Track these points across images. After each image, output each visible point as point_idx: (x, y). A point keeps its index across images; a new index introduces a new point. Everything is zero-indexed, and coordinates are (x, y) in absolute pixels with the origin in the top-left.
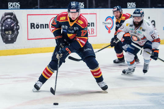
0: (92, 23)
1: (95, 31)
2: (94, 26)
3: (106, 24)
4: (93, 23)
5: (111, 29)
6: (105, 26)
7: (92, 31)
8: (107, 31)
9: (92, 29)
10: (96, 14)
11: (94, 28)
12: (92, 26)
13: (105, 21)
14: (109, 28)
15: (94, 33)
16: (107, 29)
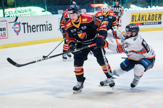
0: (3, 28)
1: (6, 34)
2: (5, 30)
3: (14, 28)
4: (5, 28)
5: (19, 32)
6: (14, 30)
7: (4, 34)
8: (16, 33)
9: (4, 33)
10: (6, 21)
11: (6, 32)
12: (4, 31)
13: (14, 26)
14: (17, 31)
15: (6, 36)
16: (16, 32)
